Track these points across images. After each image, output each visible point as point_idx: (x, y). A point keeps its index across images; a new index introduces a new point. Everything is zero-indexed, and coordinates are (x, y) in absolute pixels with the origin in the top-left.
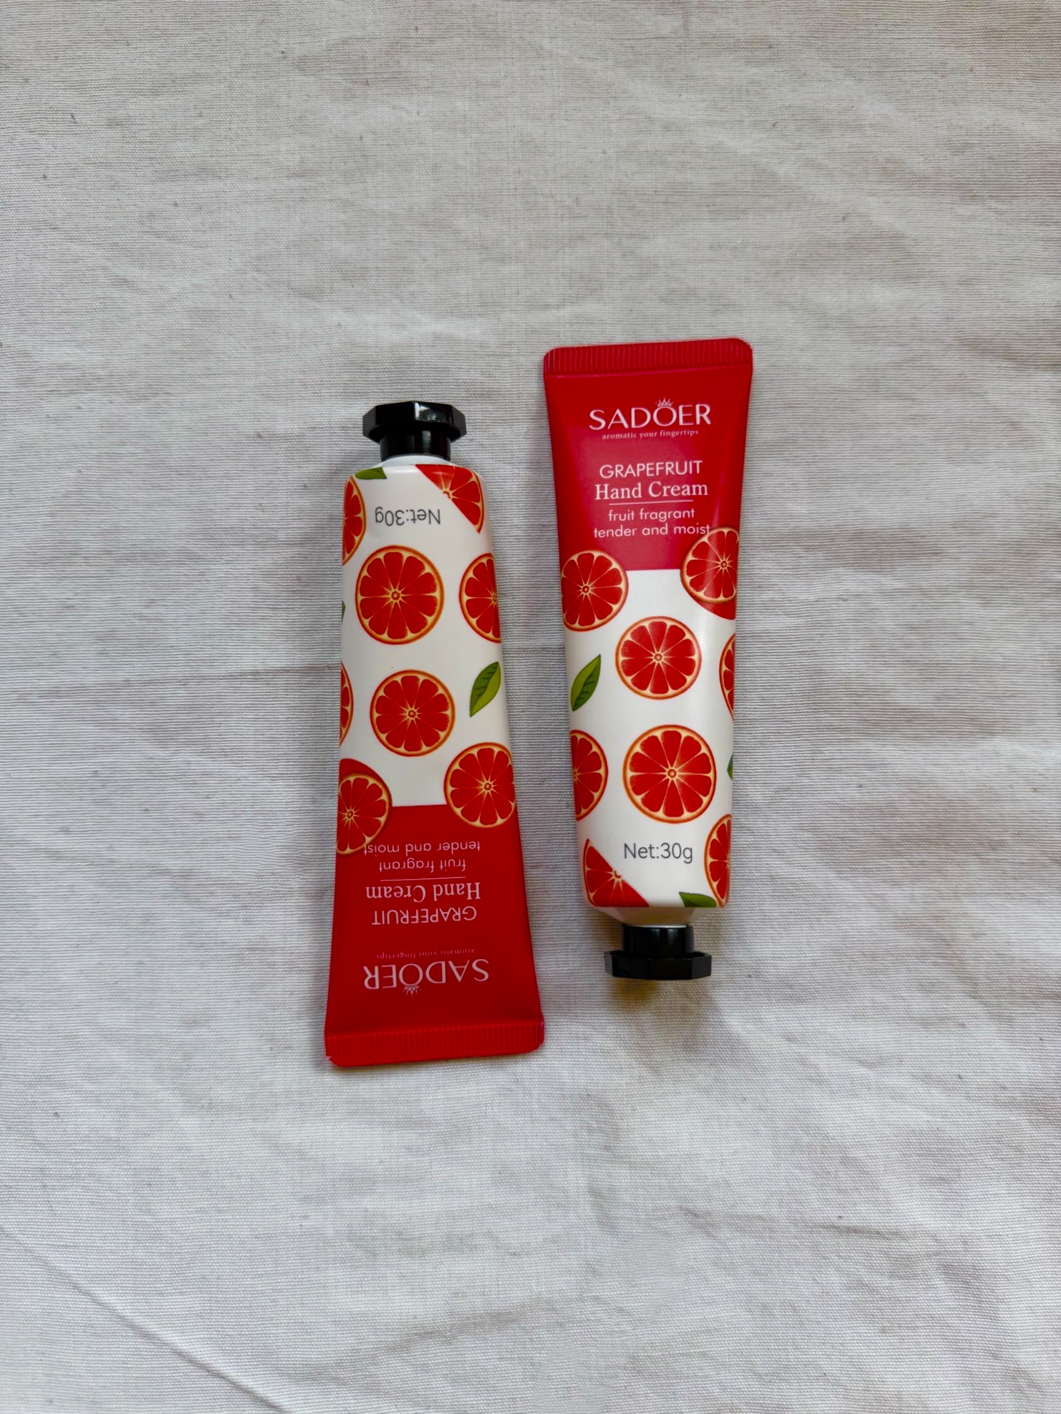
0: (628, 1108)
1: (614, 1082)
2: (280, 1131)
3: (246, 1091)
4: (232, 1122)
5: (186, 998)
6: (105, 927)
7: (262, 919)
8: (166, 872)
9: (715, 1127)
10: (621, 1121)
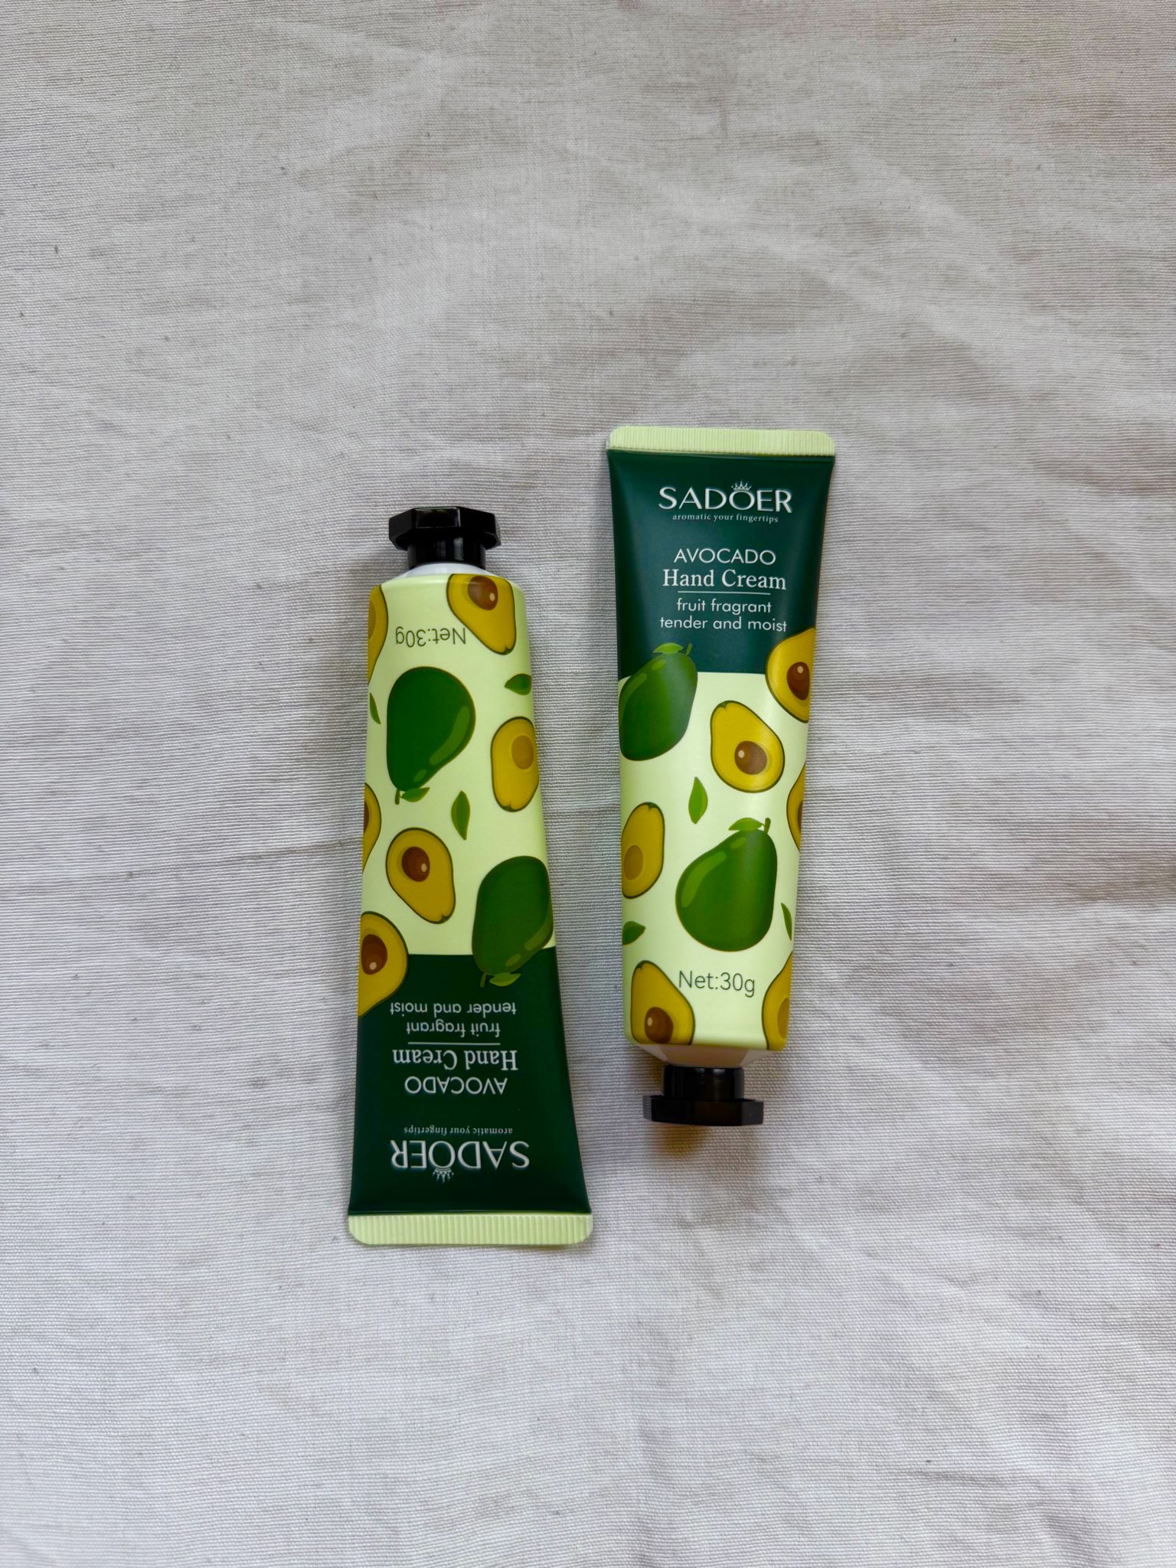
0: (684, 1337)
1: (668, 1307)
2: (289, 1384)
3: (251, 1339)
4: (235, 1375)
5: (183, 1235)
6: (89, 1155)
7: (267, 1140)
8: (157, 1090)
9: (783, 1357)
10: (676, 1352)
